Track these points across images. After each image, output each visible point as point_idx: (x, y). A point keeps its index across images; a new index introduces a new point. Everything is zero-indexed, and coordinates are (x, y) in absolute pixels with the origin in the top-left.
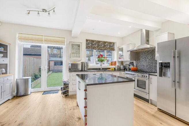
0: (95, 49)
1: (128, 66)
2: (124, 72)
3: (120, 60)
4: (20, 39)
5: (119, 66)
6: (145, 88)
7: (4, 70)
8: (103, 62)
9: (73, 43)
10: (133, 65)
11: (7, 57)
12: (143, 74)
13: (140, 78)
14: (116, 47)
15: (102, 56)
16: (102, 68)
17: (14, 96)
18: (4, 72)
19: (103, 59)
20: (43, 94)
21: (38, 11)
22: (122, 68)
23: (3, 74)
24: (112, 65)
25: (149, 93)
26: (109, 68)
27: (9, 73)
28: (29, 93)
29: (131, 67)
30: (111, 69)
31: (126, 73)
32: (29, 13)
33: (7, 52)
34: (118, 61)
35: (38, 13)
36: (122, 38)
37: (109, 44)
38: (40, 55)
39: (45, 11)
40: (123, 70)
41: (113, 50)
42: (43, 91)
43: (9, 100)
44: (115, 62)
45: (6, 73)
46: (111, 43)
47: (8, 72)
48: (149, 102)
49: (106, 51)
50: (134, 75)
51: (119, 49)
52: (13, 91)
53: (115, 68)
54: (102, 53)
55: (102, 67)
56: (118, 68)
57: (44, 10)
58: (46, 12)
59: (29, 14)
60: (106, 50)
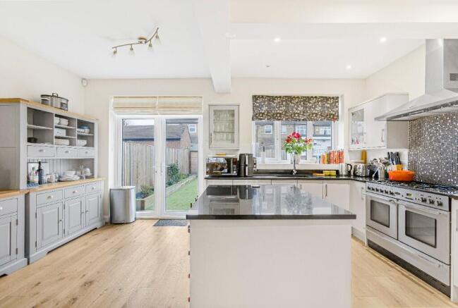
0: (278, 120)
1: (381, 165)
2: (363, 185)
3: (354, 147)
4: (118, 108)
5: (353, 165)
6: (434, 244)
7: (88, 170)
8: (303, 154)
9: (217, 108)
10: (399, 162)
11: (93, 146)
12: (426, 195)
13: (416, 206)
14: (343, 109)
15: (299, 136)
16: (297, 171)
17: (106, 223)
18: (89, 174)
19: (301, 144)
20: (154, 226)
21: (131, 44)
22: (361, 170)
23: (87, 177)
24: (329, 162)
25: (450, 265)
26: (321, 172)
27: (99, 177)
28: (132, 219)
29: (393, 168)
30: (328, 173)
31: (369, 188)
32: (115, 52)
33: (93, 136)
34: (349, 151)
35: (132, 49)
36: (365, 81)
37: (321, 101)
38: (153, 140)
39: (144, 41)
40: (366, 177)
41: (334, 117)
42: (157, 217)
43: (96, 229)
44: (340, 154)
45: (92, 177)
46: (327, 99)
47: (96, 175)
48: (450, 297)
49: (311, 122)
50: (397, 196)
51: (353, 114)
52: (104, 213)
53: (337, 172)
54: (298, 129)
55: (298, 167)
56: (350, 172)
57: (142, 40)
58: (146, 42)
59: (116, 54)
60: (311, 119)
